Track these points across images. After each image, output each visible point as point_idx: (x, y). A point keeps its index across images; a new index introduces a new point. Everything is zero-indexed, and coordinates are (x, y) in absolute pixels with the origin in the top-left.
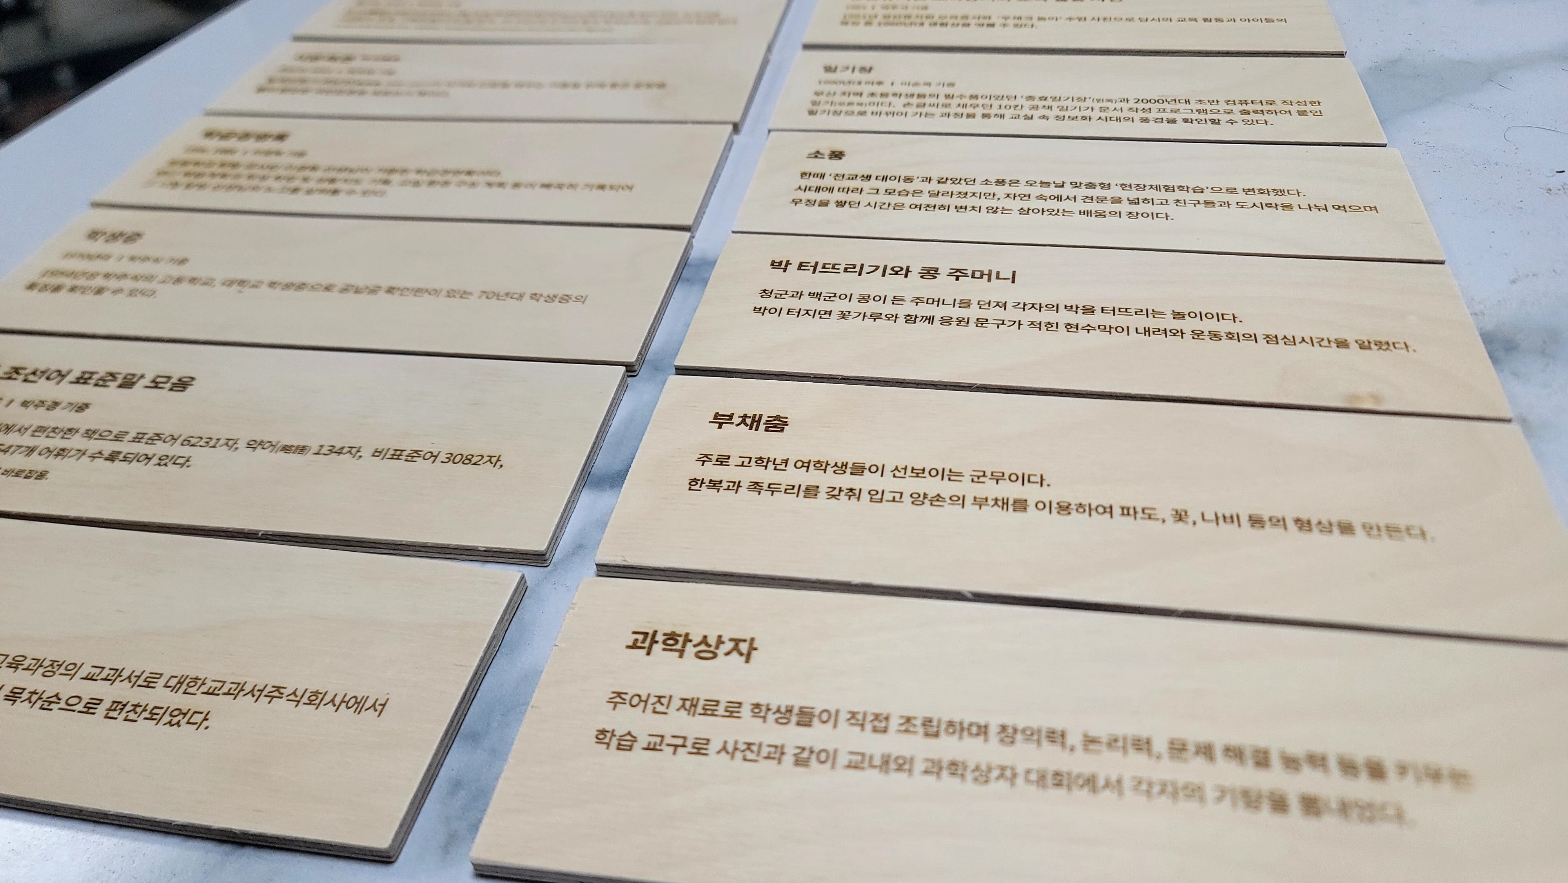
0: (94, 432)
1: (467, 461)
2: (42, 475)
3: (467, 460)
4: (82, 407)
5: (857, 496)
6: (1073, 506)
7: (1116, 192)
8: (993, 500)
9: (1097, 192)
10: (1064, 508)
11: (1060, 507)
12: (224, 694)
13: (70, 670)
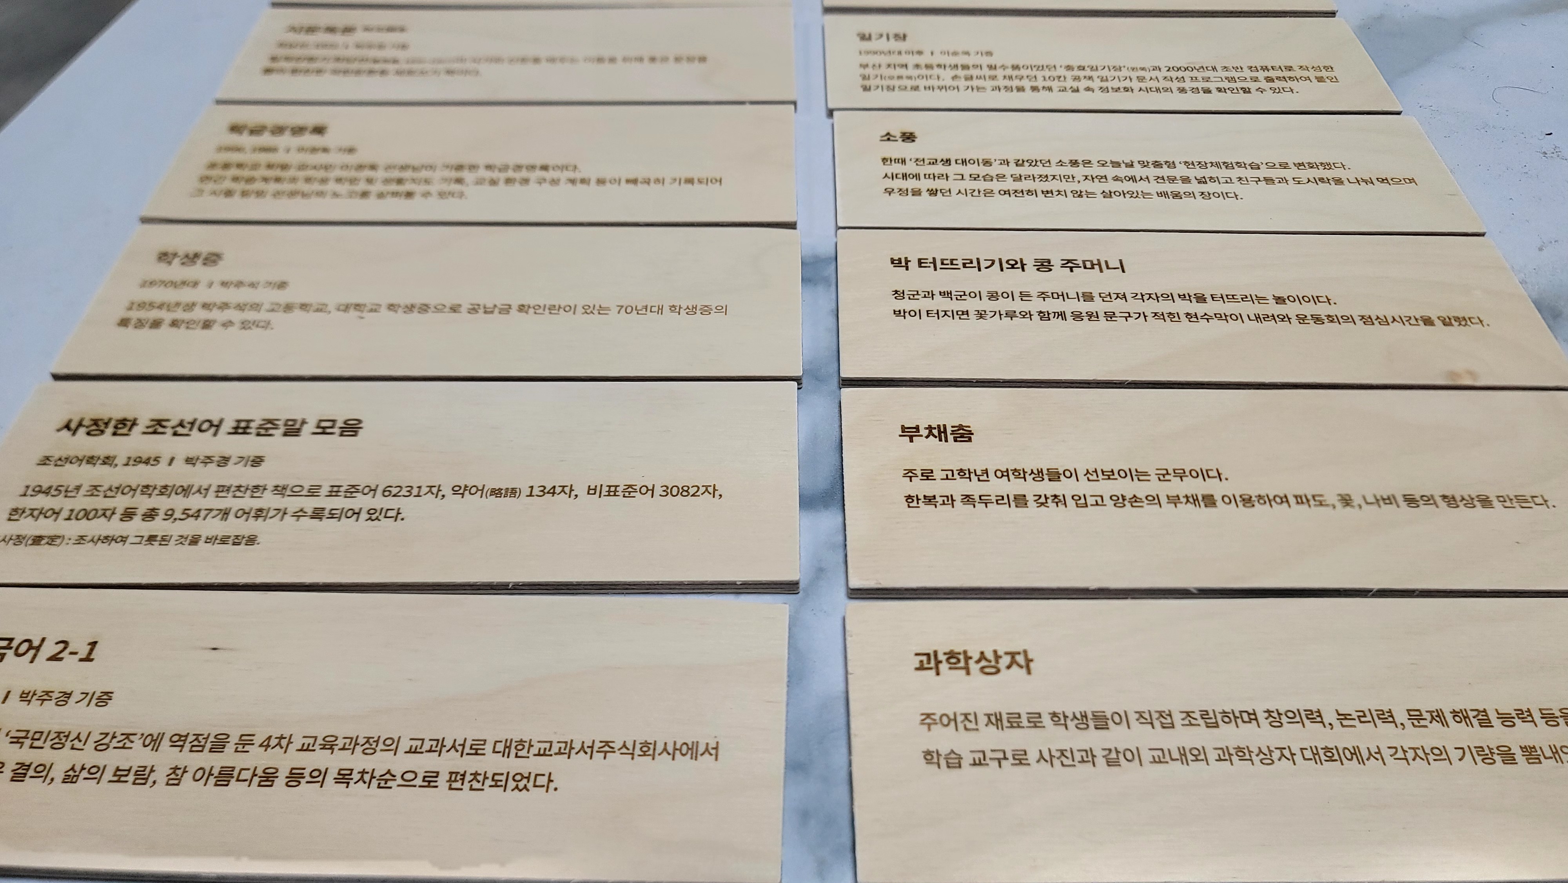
0: (284, 488)
1: (685, 493)
2: (251, 540)
3: (684, 491)
4: (257, 461)
5: (1063, 502)
6: (1254, 498)
7: (1181, 171)
8: (1184, 497)
9: (1165, 171)
10: (1247, 501)
11: (1244, 500)
12: (556, 754)
13: (392, 745)
